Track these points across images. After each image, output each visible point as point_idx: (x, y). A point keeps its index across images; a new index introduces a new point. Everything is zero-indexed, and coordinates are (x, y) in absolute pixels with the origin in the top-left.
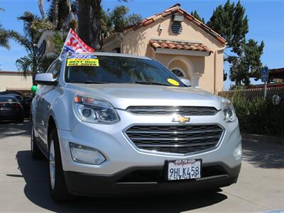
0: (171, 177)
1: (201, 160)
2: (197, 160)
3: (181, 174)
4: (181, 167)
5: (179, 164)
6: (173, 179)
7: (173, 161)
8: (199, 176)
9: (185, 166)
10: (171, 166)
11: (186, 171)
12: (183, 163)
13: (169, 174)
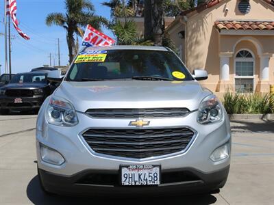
0: (125, 182)
1: (160, 166)
2: (154, 166)
3: (137, 179)
4: (136, 173)
5: (133, 170)
6: (127, 184)
7: (127, 167)
8: (158, 182)
9: (140, 172)
10: (124, 171)
11: (142, 177)
12: (137, 168)
13: (123, 179)
